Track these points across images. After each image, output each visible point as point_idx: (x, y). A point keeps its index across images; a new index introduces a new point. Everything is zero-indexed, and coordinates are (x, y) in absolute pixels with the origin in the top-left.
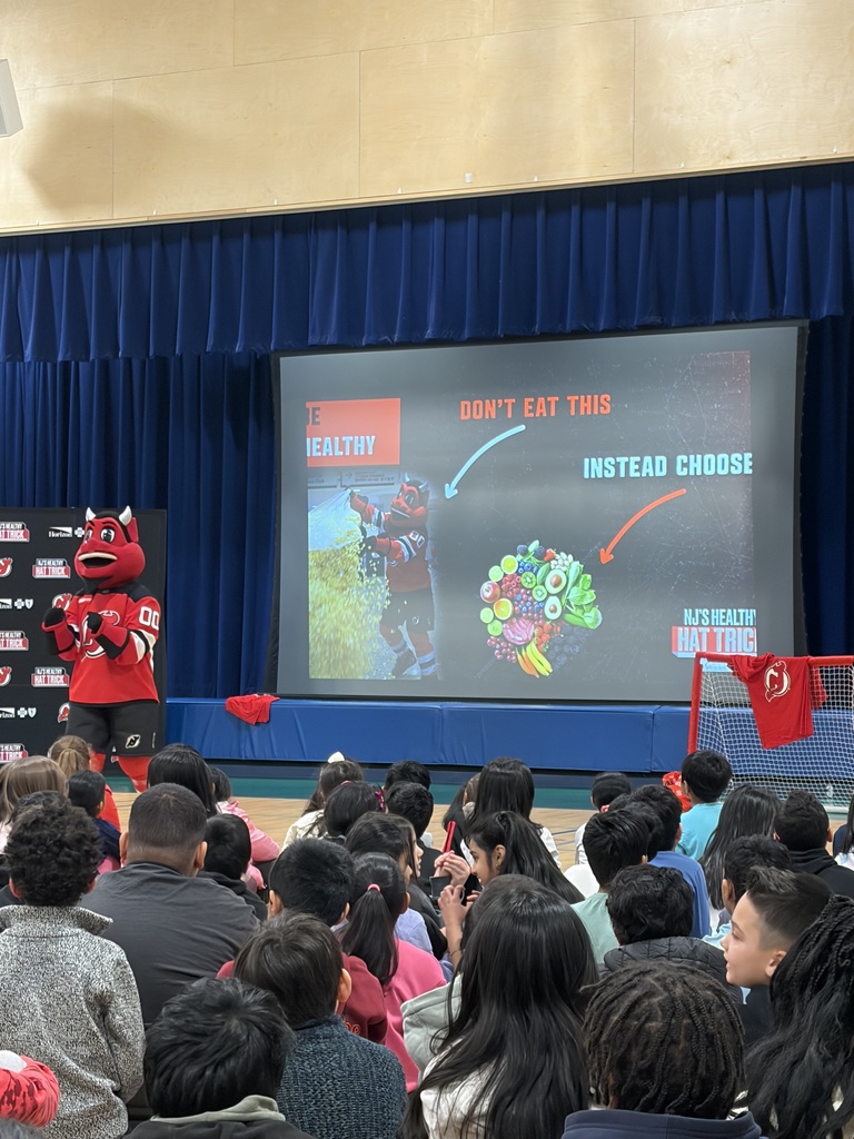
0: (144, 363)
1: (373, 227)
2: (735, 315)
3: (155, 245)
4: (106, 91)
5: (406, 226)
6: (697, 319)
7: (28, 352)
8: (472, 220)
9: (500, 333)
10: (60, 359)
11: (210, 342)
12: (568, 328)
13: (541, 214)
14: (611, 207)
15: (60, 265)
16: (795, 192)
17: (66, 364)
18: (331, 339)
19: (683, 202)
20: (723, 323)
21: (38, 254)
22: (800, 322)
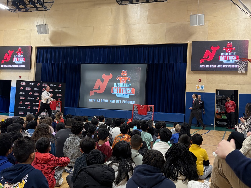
0: (63, 64)
1: (94, 49)
2: (139, 63)
3: (66, 49)
4: (60, 29)
5: (99, 49)
6: (135, 63)
7: (48, 62)
8: (107, 49)
9: (110, 63)
10: (52, 63)
11: (73, 62)
12: (119, 63)
13: (116, 48)
14: (125, 48)
15: (53, 51)
16: (147, 48)
17: (53, 64)
18: (88, 63)
19: (134, 48)
20: (138, 63)
21: (50, 49)
22: (147, 64)
